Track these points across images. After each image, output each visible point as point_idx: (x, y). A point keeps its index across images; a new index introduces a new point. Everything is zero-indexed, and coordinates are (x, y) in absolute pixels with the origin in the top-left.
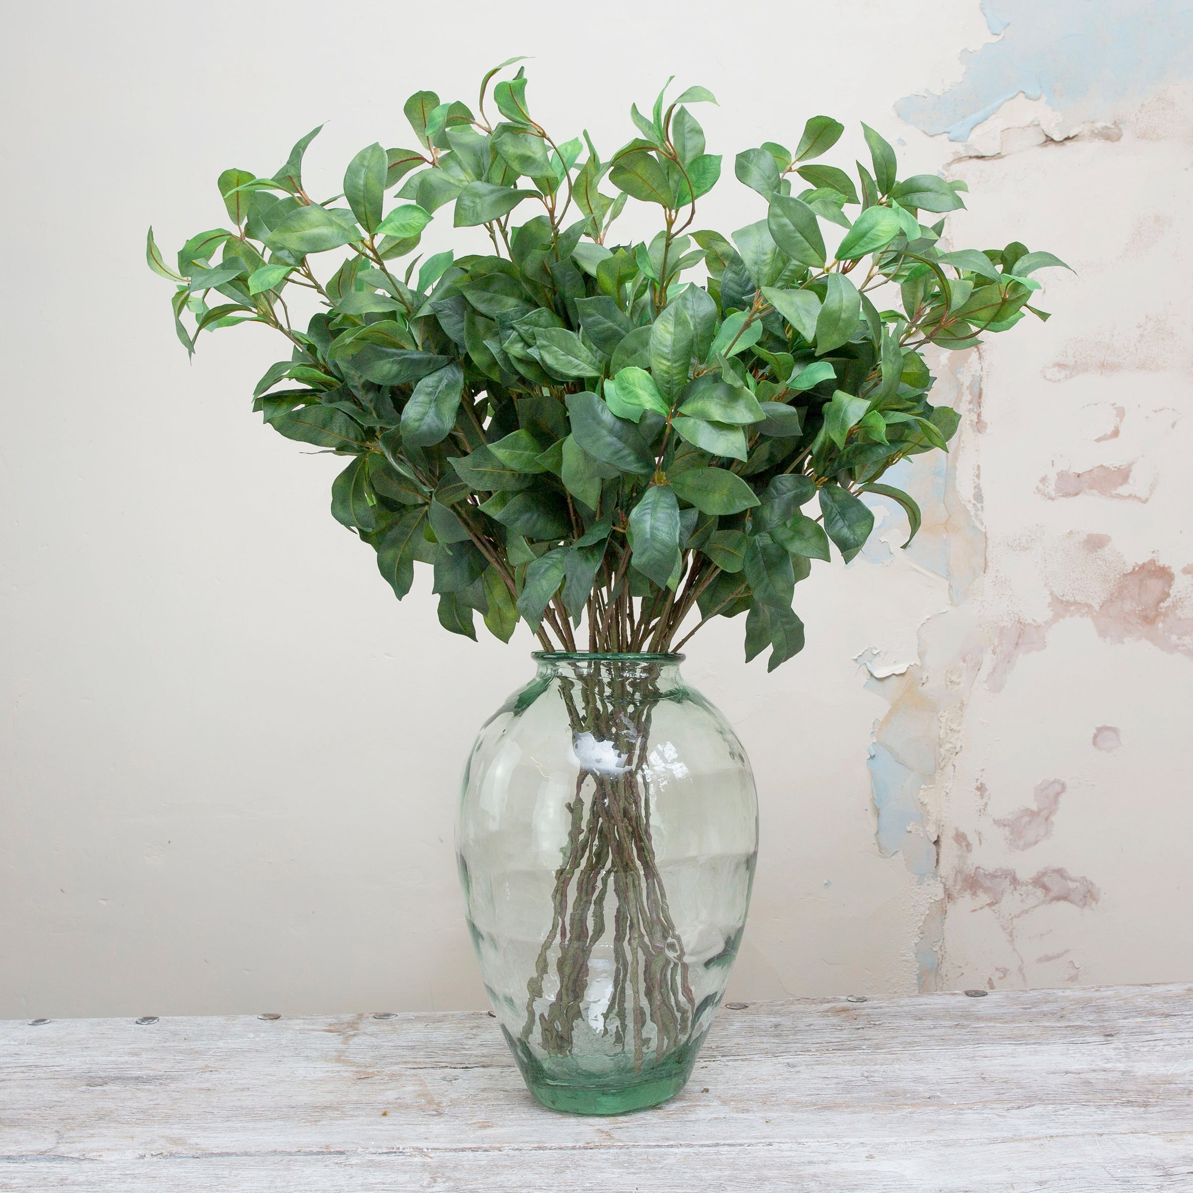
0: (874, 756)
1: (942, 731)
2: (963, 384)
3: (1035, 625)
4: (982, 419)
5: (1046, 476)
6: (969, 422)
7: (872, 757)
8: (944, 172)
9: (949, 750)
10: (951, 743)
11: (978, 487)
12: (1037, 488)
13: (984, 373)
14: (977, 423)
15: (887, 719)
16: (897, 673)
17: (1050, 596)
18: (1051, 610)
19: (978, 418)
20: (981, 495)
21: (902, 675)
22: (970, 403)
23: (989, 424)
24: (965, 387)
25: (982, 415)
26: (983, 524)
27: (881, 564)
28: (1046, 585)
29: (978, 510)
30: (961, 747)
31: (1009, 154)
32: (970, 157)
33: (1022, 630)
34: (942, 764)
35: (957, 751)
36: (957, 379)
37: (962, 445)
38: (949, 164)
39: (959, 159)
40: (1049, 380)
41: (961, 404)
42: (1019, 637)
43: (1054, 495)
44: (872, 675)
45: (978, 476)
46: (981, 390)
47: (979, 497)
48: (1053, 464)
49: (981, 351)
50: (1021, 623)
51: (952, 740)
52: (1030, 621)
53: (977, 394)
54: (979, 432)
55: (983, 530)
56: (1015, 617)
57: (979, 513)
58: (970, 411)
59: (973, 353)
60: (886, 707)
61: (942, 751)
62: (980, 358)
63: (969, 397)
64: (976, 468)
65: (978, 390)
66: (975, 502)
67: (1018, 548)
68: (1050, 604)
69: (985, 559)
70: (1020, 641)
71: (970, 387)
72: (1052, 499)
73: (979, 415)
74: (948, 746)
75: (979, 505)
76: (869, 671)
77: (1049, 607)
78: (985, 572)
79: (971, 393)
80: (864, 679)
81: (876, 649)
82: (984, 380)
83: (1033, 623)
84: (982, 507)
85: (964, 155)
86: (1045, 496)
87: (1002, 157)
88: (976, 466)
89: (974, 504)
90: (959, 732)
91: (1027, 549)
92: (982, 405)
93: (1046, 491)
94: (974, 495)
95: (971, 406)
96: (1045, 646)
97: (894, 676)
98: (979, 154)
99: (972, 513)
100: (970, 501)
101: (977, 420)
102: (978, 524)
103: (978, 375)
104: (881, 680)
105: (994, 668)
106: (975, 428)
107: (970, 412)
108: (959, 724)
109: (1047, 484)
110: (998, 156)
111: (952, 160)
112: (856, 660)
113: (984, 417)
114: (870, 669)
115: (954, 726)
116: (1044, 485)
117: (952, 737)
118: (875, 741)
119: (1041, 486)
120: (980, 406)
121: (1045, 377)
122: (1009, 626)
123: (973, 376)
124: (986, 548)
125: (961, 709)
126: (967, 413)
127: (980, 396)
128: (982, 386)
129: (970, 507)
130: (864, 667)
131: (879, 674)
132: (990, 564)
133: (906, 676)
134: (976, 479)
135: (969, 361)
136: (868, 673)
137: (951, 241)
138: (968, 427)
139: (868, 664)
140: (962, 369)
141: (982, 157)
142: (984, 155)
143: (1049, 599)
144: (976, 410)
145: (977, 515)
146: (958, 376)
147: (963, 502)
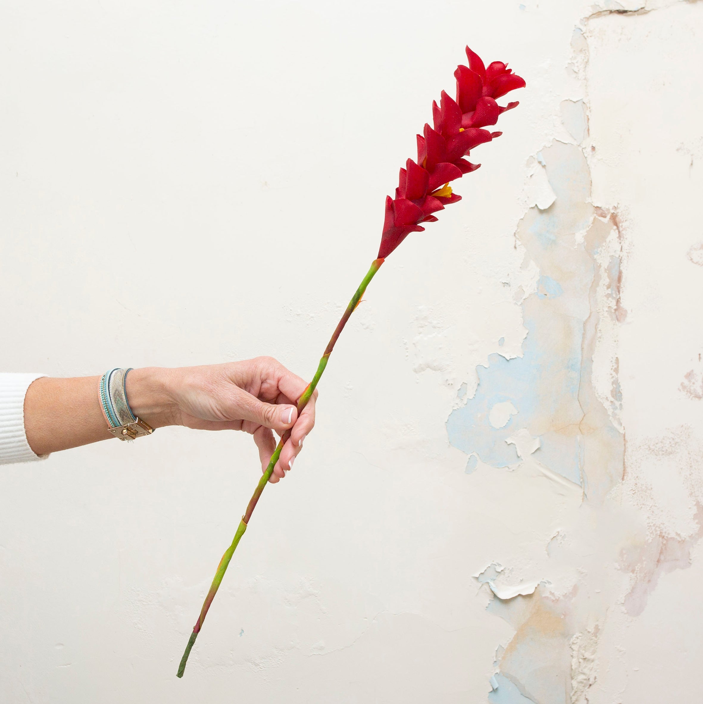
0: (497, 689)
1: (574, 660)
2: (600, 266)
3: (679, 539)
4: (621, 305)
5: (692, 371)
6: (606, 309)
7: (495, 691)
8: (582, 27)
9: (581, 682)
10: (584, 674)
11: (616, 383)
12: (682, 384)
13: (624, 254)
14: (616, 310)
15: (512, 647)
16: (524, 594)
17: (695, 508)
18: (697, 523)
19: (617, 305)
20: (620, 392)
21: (529, 596)
22: (608, 287)
23: (629, 312)
24: (602, 268)
25: (621, 301)
26: (621, 424)
27: (507, 469)
28: (691, 494)
29: (615, 408)
30: (595, 678)
31: (653, 9)
32: (611, 12)
33: (665, 545)
34: (574, 698)
35: (590, 683)
36: (595, 260)
37: (599, 335)
38: (588, 19)
39: (599, 14)
40: (696, 263)
41: (598, 289)
42: (661, 553)
43: (701, 393)
44: (495, 596)
45: (616, 370)
46: (620, 273)
47: (617, 394)
48: (700, 358)
49: (621, 229)
50: (663, 537)
51: (586, 671)
52: (673, 535)
53: (616, 278)
54: (618, 319)
55: (622, 431)
56: (656, 531)
57: (617, 412)
58: (608, 296)
59: (612, 232)
60: (512, 633)
61: (574, 683)
62: (620, 237)
63: (607, 281)
64: (614, 361)
65: (617, 274)
66: (612, 399)
67: (660, 452)
68: (696, 516)
69: (624, 464)
70: (662, 558)
71: (608, 270)
72: (699, 398)
73: (618, 301)
74: (581, 677)
75: (617, 403)
76: (492, 592)
77: (694, 519)
78: (623, 479)
79: (609, 277)
80: (487, 600)
81: (500, 565)
82: (625, 262)
83: (676, 537)
84: (621, 404)
85: (604, 9)
86: (691, 394)
87: (646, 12)
88: (615, 359)
89: (612, 402)
90: (593, 661)
91: (671, 453)
92: (621, 290)
93: (692, 388)
94: (612, 391)
95: (609, 291)
96: (690, 564)
97: (520, 599)
98: (621, 9)
99: (610, 412)
100: (607, 398)
101: (615, 307)
102: (616, 425)
103: (617, 256)
104: (506, 602)
105: (633, 589)
106: (614, 317)
107: (608, 298)
108: (594, 652)
109: (693, 381)
110: (641, 11)
111: (591, 14)
112: (477, 578)
113: (624, 304)
114: (493, 590)
115: (587, 655)
116: (690, 381)
117: (585, 667)
118: (498, 671)
119: (686, 382)
120: (619, 292)
121: (692, 259)
122: (650, 541)
123: (612, 257)
124: (625, 451)
125: (595, 635)
126: (605, 299)
127: (619, 279)
128: (621, 268)
129: (607, 405)
130: (486, 587)
131: (504, 595)
132: (629, 470)
133: (535, 598)
134: (614, 374)
135: (608, 240)
136: (490, 593)
137: (588, 105)
138: (606, 314)
139: (492, 583)
140: (599, 249)
141: (624, 12)
142: (626, 9)
143: (694, 510)
144: (614, 296)
145: (614, 415)
146: (595, 256)
147: (599, 400)
